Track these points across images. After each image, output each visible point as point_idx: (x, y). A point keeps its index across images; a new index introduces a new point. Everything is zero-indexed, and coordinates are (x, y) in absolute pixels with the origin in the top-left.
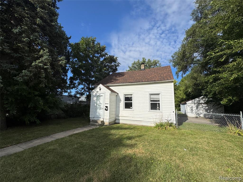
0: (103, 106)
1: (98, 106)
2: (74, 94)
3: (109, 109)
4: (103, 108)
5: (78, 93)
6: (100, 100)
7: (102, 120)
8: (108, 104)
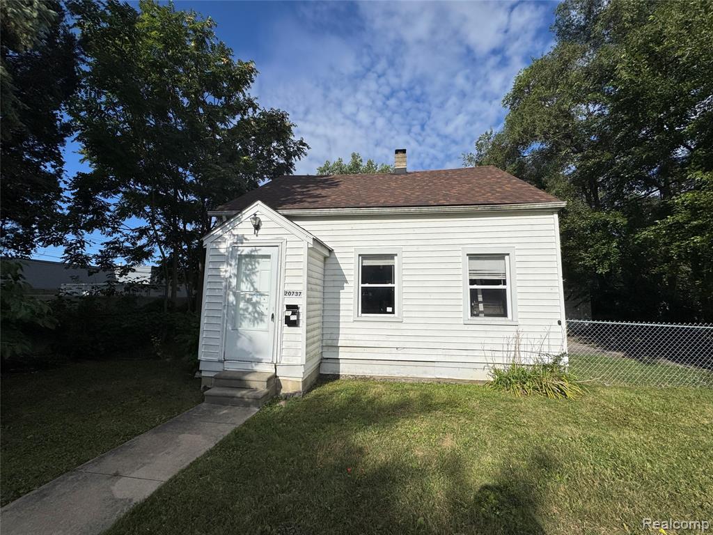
0: (273, 305)
1: (242, 305)
2: (99, 254)
3: (303, 317)
4: (276, 318)
5: (118, 250)
6: (254, 278)
7: (266, 369)
8: (298, 294)
